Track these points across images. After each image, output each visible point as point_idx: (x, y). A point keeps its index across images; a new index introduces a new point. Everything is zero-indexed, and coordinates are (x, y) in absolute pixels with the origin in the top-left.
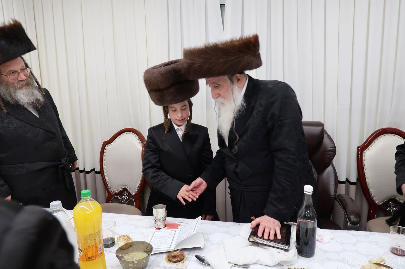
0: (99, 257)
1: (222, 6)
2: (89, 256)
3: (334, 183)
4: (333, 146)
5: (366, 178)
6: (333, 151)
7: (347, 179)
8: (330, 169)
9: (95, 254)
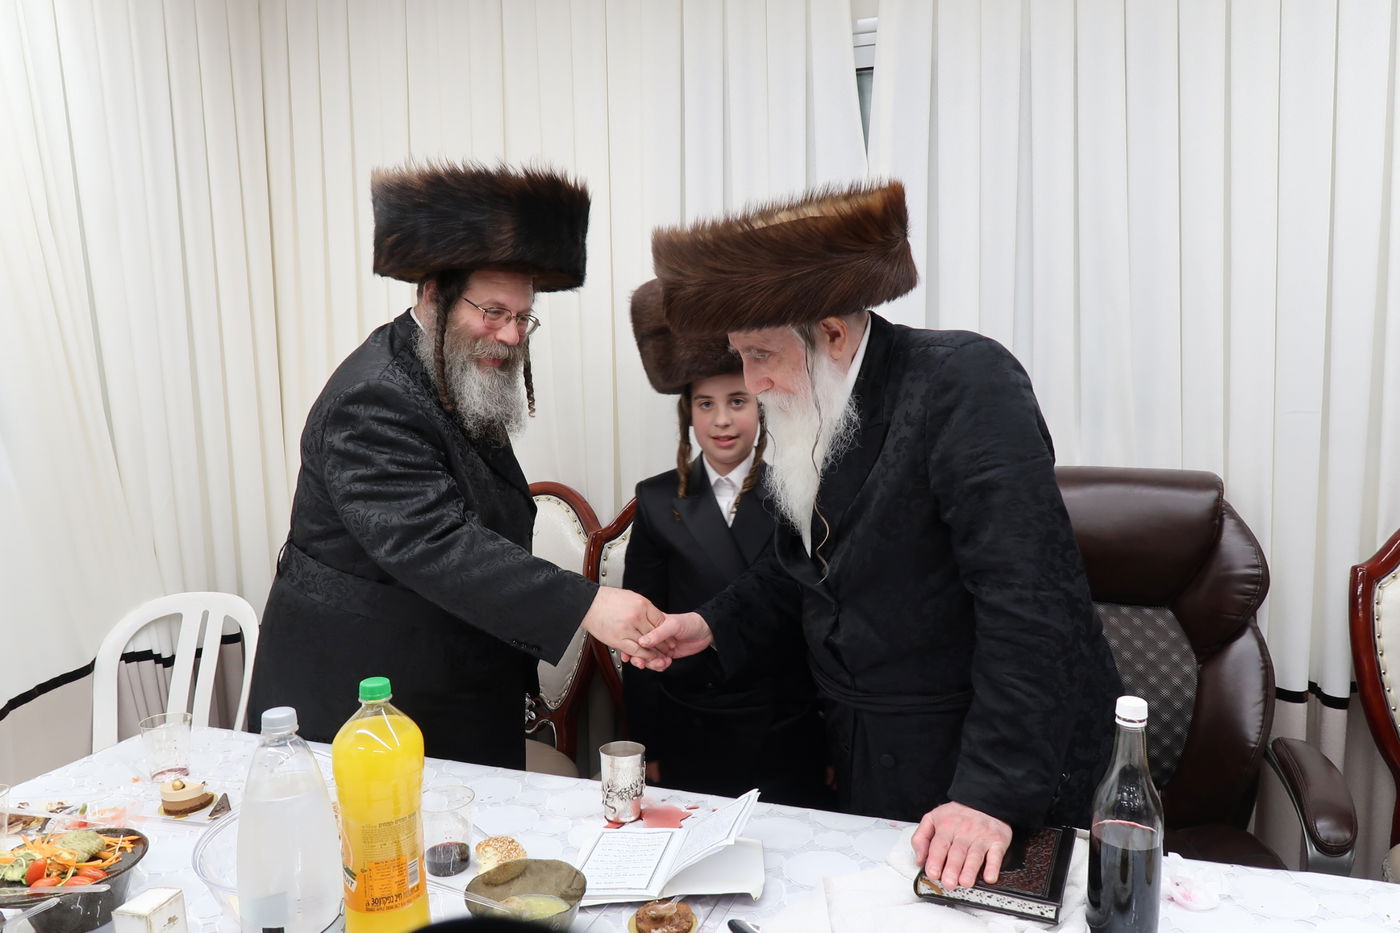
0: (409, 901)
1: (864, 73)
2: (377, 894)
3: (1260, 698)
4: (1255, 562)
5: (1386, 685)
6: (1256, 579)
7: (1313, 687)
8: (1245, 644)
9: (395, 891)
